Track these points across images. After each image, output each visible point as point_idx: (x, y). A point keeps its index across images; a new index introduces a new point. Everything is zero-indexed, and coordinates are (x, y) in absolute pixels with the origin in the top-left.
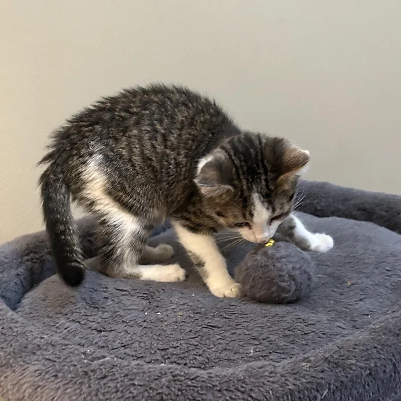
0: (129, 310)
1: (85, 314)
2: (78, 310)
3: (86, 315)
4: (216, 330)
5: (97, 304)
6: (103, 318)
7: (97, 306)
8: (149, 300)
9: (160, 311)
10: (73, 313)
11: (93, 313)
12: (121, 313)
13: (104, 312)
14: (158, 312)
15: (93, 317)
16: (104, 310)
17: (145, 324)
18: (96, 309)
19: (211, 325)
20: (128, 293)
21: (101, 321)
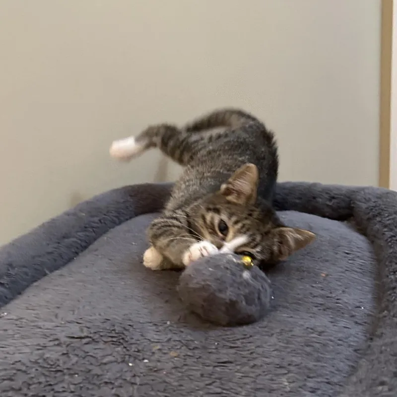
0: (105, 364)
1: (46, 384)
2: (34, 380)
3: (50, 385)
4: (230, 366)
5: (58, 366)
6: (75, 384)
7: (59, 368)
8: (122, 344)
9: (145, 356)
10: (30, 385)
11: (59, 379)
12: (96, 370)
13: (71, 375)
14: (144, 359)
15: (61, 385)
16: (72, 372)
17: (138, 380)
18: (59, 374)
19: (221, 361)
20: (91, 339)
21: (75, 389)
